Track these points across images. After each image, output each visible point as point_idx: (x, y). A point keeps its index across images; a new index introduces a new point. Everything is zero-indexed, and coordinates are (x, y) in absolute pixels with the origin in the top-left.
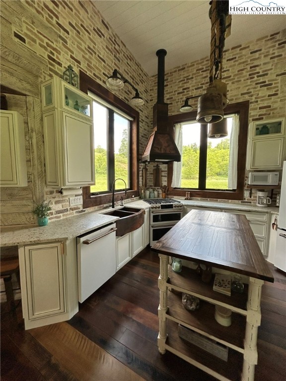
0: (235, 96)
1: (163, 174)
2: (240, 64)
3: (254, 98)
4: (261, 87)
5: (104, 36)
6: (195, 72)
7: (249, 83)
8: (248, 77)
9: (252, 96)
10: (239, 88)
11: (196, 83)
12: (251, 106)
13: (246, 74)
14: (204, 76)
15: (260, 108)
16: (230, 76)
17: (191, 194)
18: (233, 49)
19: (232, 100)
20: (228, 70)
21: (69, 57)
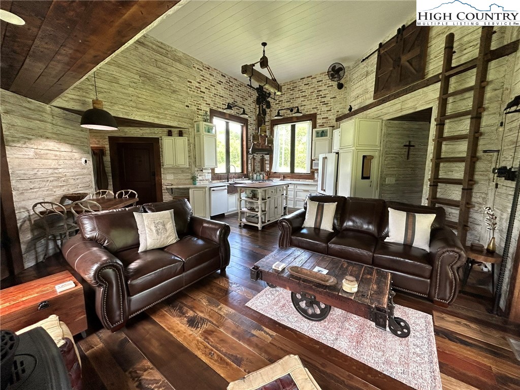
0: (309, 109)
1: (267, 162)
2: (311, 88)
3: (319, 111)
4: (323, 104)
5: (222, 83)
6: (286, 90)
7: (316, 102)
8: (316, 97)
9: (318, 110)
10: (311, 104)
11: (287, 98)
12: (318, 117)
13: (315, 95)
14: (291, 93)
15: (323, 118)
16: (306, 96)
17: (284, 176)
18: (308, 77)
19: (307, 111)
20: (305, 92)
21: (205, 105)
